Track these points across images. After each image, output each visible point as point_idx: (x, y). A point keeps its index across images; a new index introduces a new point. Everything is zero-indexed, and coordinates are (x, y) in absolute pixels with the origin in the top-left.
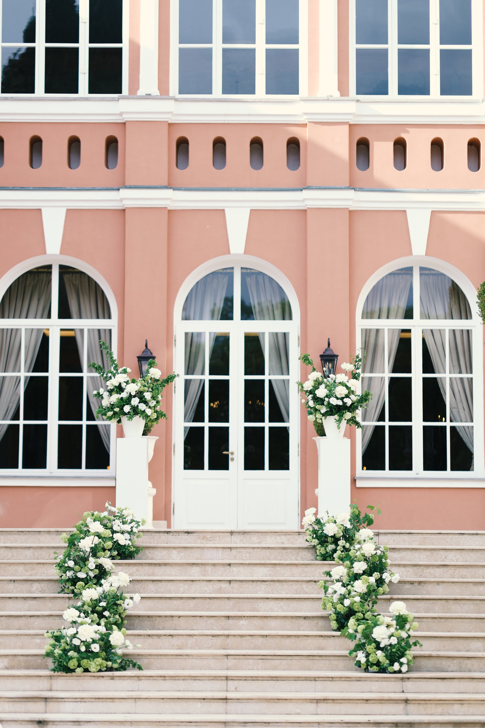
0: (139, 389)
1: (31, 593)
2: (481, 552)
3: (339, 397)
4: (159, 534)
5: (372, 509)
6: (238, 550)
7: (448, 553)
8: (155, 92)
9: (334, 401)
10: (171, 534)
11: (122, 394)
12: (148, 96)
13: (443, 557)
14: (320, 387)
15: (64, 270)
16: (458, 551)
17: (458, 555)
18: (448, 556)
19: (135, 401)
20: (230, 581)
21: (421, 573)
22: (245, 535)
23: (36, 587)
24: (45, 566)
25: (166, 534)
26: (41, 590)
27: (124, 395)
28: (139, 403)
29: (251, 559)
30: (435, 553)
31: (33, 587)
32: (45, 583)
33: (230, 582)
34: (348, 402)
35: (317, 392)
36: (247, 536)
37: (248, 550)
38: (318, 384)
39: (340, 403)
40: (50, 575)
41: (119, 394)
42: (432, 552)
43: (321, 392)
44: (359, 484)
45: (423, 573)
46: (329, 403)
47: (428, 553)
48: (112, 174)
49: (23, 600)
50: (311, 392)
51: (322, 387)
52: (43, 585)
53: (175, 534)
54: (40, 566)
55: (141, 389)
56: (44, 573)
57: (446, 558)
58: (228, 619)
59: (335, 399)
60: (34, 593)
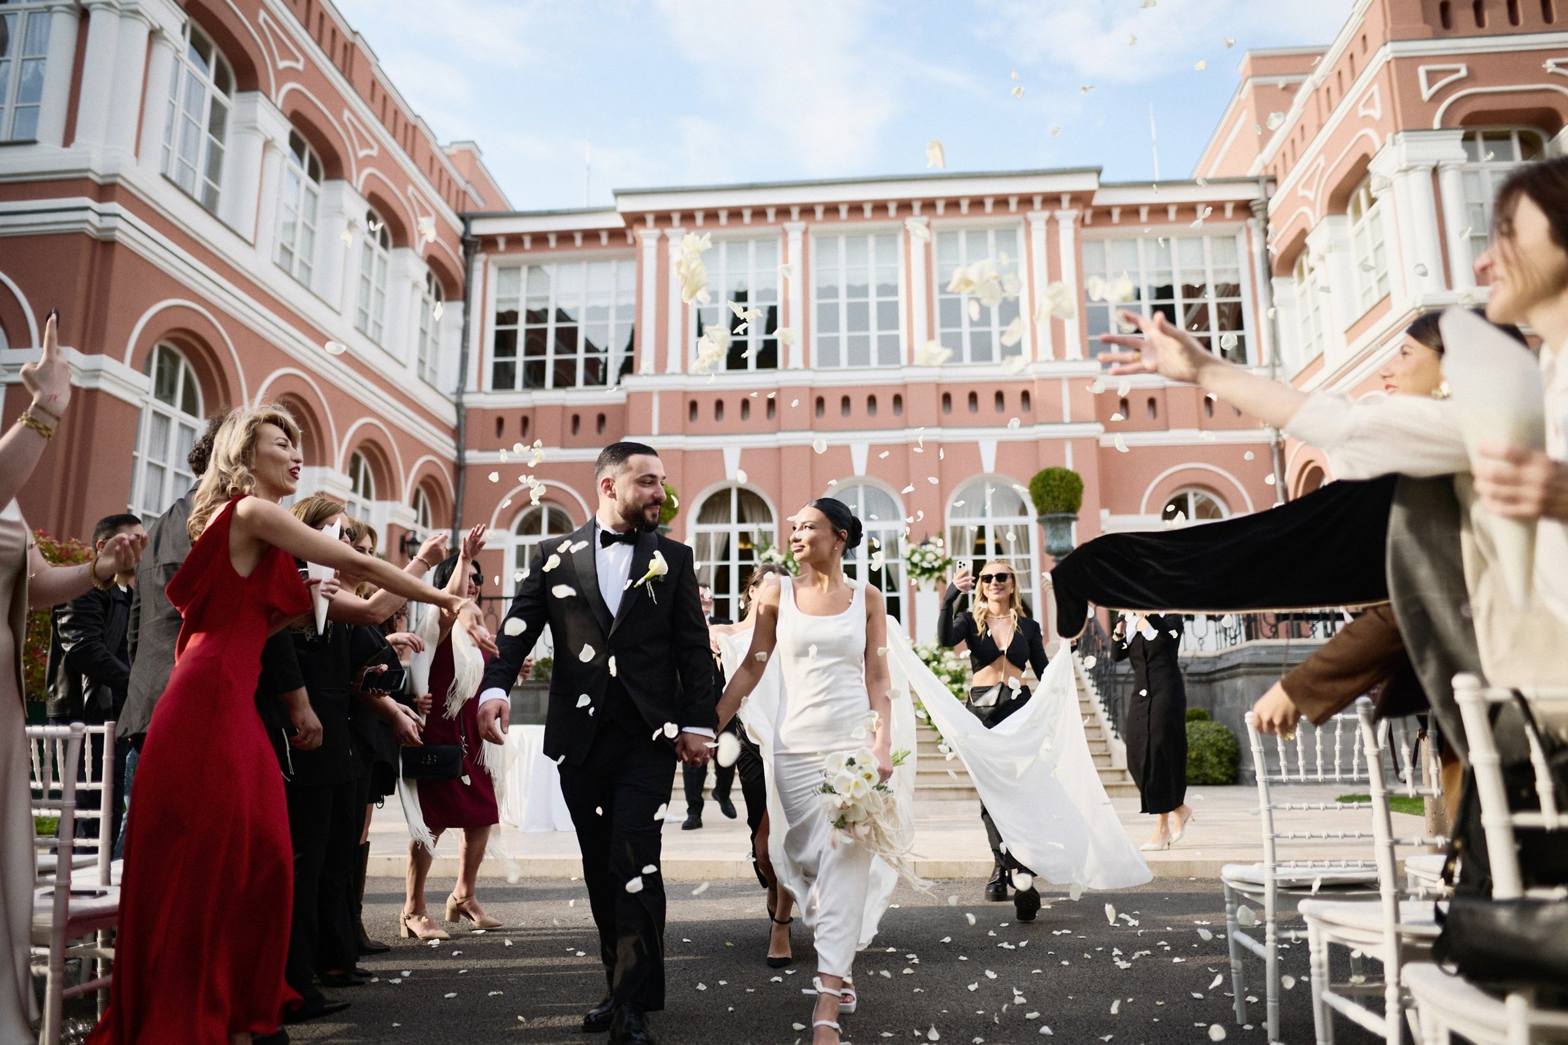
8: (800, 365)
9: (925, 565)
12: (796, 369)
15: (742, 492)
38: (913, 552)
43: (916, 558)
46: (921, 567)
48: (772, 423)
50: (909, 559)
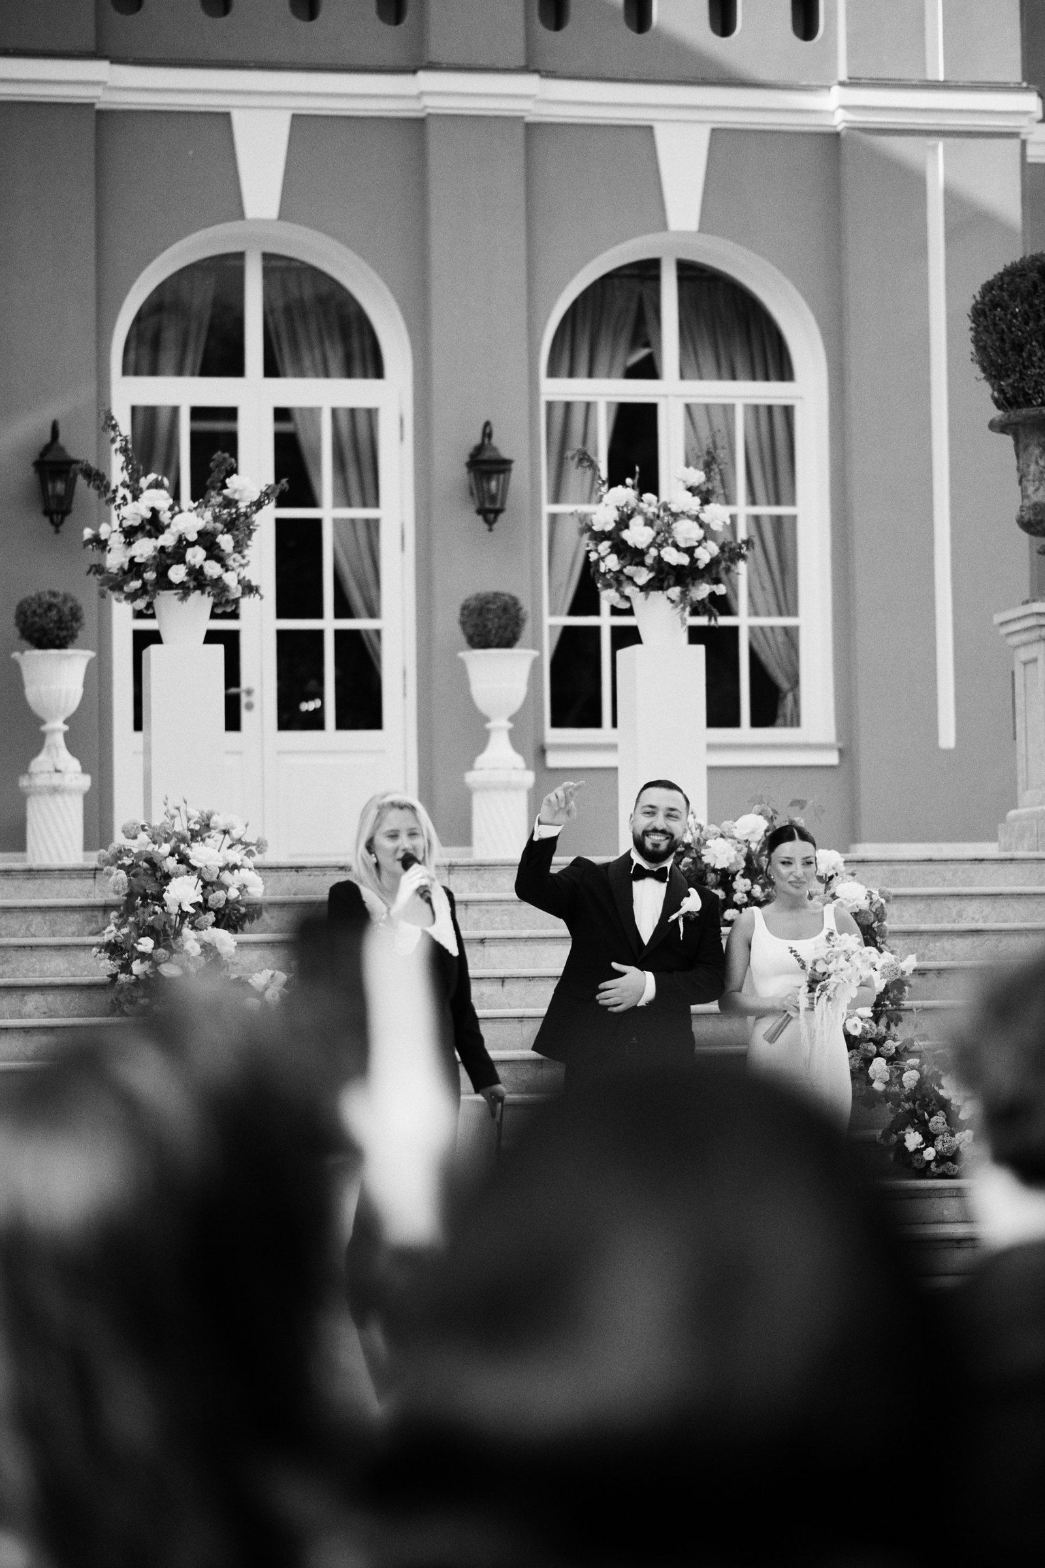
0: (205, 527)
1: (21, 1016)
2: (1038, 900)
3: (682, 545)
4: (276, 874)
5: (802, 808)
6: (484, 907)
7: (965, 903)
9: (673, 557)
10: (306, 872)
11: (161, 537)
13: (954, 913)
14: (632, 523)
16: (988, 901)
17: (986, 907)
18: (964, 910)
19: (196, 556)
20: (503, 980)
21: (923, 951)
22: (482, 872)
23: (33, 1003)
24: (36, 953)
25: (293, 873)
26: (46, 1010)
27: (167, 540)
28: (205, 560)
29: (515, 927)
30: (935, 905)
31: (26, 1003)
32: (56, 992)
33: (503, 982)
34: (704, 556)
35: (626, 535)
36: (487, 875)
37: (508, 907)
38: (625, 516)
39: (684, 560)
40: (48, 974)
41: (153, 539)
42: (929, 902)
43: (637, 535)
44: (554, 760)
45: (927, 951)
46: (659, 559)
47: (921, 905)
49: (22, 1034)
50: (610, 535)
51: (637, 522)
52: (50, 998)
53: (316, 873)
54: (24, 953)
55: (210, 527)
56: (35, 971)
57: (960, 914)
58: (540, 1065)
59: (673, 550)
60: (30, 1017)
